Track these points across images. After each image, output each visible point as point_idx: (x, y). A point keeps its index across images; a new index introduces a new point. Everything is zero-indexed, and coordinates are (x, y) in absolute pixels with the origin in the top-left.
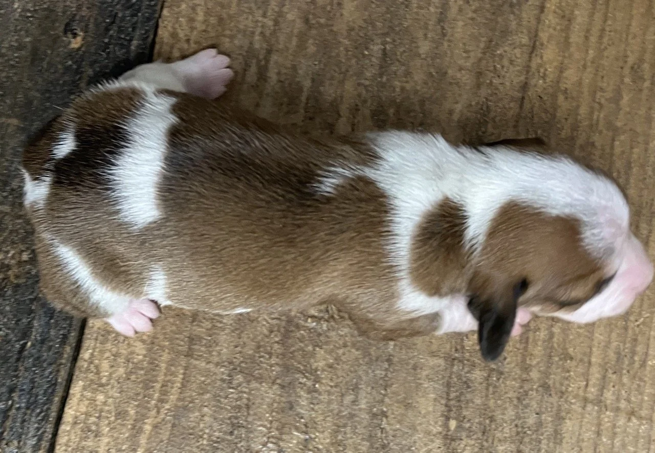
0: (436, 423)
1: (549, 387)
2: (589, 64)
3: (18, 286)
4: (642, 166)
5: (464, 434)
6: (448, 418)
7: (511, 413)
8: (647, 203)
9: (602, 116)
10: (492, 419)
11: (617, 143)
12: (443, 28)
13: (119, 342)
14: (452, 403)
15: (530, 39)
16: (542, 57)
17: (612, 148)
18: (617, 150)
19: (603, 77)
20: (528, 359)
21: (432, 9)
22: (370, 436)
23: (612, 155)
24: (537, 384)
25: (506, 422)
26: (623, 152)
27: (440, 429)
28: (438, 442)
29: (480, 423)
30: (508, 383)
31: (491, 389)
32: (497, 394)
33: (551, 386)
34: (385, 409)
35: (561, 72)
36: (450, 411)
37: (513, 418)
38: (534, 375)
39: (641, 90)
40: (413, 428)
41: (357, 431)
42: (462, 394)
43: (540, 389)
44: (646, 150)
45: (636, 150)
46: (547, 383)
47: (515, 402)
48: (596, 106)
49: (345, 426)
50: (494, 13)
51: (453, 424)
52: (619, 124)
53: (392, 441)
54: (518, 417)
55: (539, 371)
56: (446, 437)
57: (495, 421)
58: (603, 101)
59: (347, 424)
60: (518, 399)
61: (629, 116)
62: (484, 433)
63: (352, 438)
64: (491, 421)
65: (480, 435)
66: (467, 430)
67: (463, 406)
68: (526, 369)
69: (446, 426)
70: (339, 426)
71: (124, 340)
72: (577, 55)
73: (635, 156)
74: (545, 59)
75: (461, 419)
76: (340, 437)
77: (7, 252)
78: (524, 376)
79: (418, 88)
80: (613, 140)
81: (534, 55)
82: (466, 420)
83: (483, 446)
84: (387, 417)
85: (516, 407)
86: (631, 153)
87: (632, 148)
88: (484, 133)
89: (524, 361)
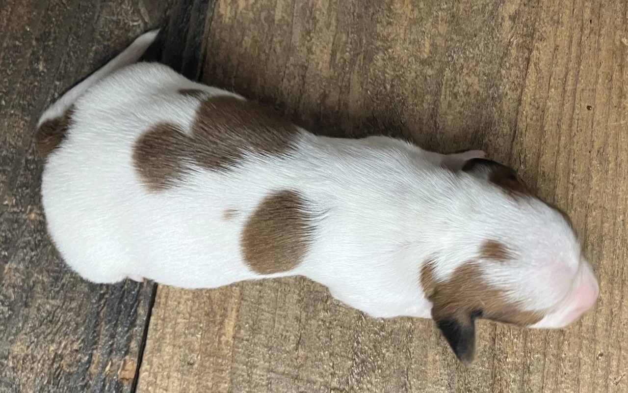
2: (562, 149)
3: (70, 374)
4: (612, 239)
8: (618, 271)
9: (575, 195)
11: (590, 219)
12: (435, 122)
15: (511, 128)
16: (522, 144)
17: (586, 224)
18: (591, 225)
19: (574, 160)
21: (425, 106)
23: (586, 230)
26: (595, 227)
35: (539, 157)
39: (607, 172)
44: (614, 224)
45: (606, 225)
48: (571, 186)
50: (479, 107)
52: (591, 202)
58: (576, 182)
61: (598, 195)
72: (551, 142)
73: (606, 230)
74: (524, 146)
77: (60, 343)
80: (586, 216)
81: (514, 143)
86: (602, 227)
87: (602, 223)
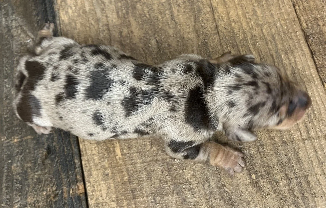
0: (246, 179)
1: (285, 142)
2: (237, 6)
4: (279, 34)
5: (260, 179)
6: (250, 175)
7: (275, 160)
8: (288, 48)
9: (252, 23)
10: (269, 166)
11: (264, 30)
12: (175, 21)
13: (104, 206)
14: (249, 167)
15: (210, 8)
16: (218, 13)
17: (263, 33)
18: (266, 33)
19: (245, 8)
20: (271, 134)
21: (167, 16)
22: (222, 197)
23: (264, 36)
24: (280, 143)
25: (275, 165)
26: (268, 33)
27: (249, 181)
28: (251, 187)
29: (265, 171)
30: (268, 148)
31: (262, 154)
32: (265, 155)
33: (286, 141)
34: (223, 183)
35: (228, 14)
36: (249, 171)
37: (277, 162)
38: (277, 139)
39: (263, 6)
40: (238, 185)
41: (216, 198)
42: (251, 161)
43: (282, 144)
44: (277, 27)
45: (273, 29)
46: (284, 141)
47: (275, 155)
48: (249, 20)
49: (210, 198)
50: (192, 5)
51: (253, 176)
52: (261, 23)
53: (232, 195)
54: (279, 161)
55: (278, 137)
56: (253, 183)
57: (270, 166)
58: (250, 17)
59: (210, 196)
60: (275, 153)
61: (263, 18)
62: (268, 174)
63: (215, 202)
64: (269, 168)
65: (267, 176)
66: (260, 176)
67: (254, 166)
68: (272, 139)
69: (251, 178)
70: (208, 199)
71: (106, 204)
72: (231, 5)
73: (274, 32)
74: (219, 13)
75: (256, 173)
76: (210, 204)
78: (273, 142)
79: (176, 49)
80: (262, 30)
81: (214, 13)
82: (258, 172)
83: (270, 180)
84: (225, 186)
85: (276, 157)
86: (271, 31)
87: (271, 29)
88: (209, 53)
89: (269, 136)
